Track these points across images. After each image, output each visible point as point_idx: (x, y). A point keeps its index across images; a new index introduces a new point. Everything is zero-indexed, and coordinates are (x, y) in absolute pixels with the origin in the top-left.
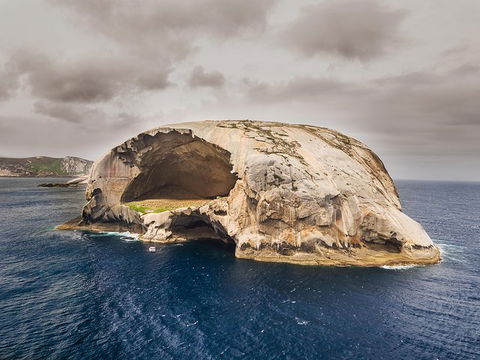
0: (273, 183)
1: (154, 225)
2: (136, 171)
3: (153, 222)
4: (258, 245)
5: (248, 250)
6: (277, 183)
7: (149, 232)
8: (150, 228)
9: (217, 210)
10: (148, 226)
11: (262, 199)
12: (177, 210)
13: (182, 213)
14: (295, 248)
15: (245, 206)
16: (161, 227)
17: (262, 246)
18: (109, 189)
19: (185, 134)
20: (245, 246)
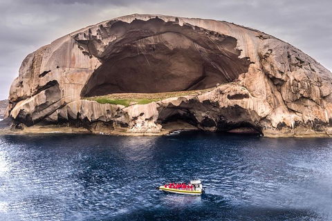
0: (295, 65)
1: (144, 117)
2: (96, 63)
3: (142, 114)
4: (292, 123)
5: (285, 130)
6: (299, 64)
7: (139, 125)
8: (139, 120)
9: (232, 94)
10: (136, 118)
11: (292, 78)
12: (164, 101)
13: (170, 104)
14: (325, 124)
15: (269, 87)
16: (151, 119)
17: (297, 124)
18: (67, 81)
19: (170, 23)
20: (281, 126)
